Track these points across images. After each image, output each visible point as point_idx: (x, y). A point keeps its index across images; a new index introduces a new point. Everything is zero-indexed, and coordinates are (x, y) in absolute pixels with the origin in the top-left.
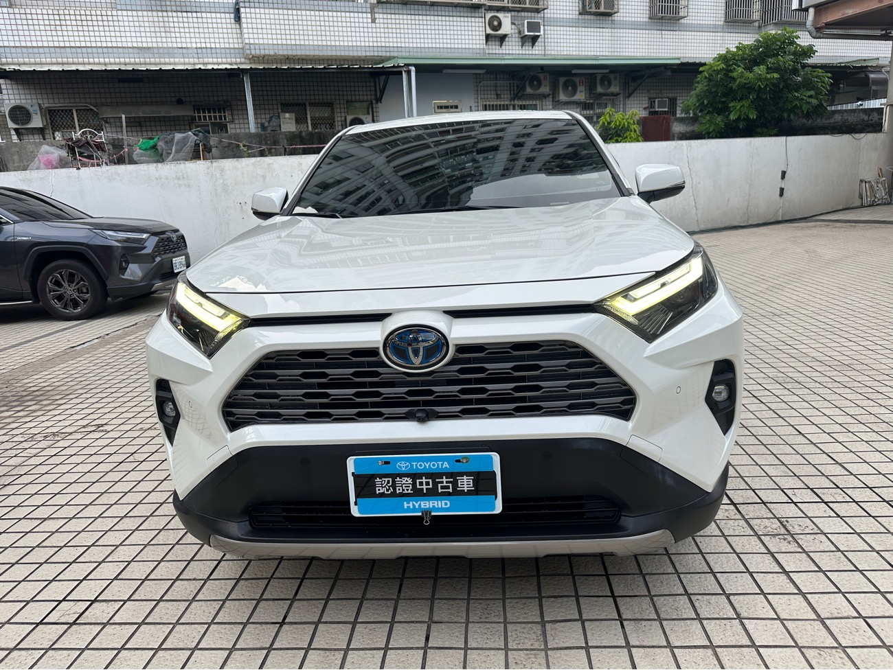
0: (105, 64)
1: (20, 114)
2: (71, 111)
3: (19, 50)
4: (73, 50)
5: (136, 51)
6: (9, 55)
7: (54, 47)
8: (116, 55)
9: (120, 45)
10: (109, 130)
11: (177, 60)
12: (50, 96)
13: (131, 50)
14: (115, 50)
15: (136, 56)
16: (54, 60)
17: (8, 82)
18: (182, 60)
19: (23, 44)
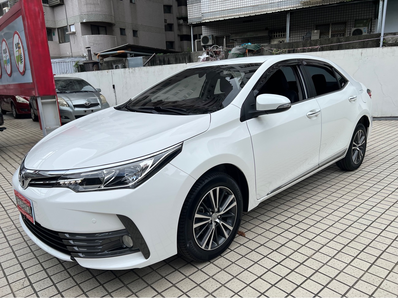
0: (239, 15)
1: (206, 39)
2: (224, 37)
3: (209, 13)
4: (228, 11)
5: (252, 7)
6: (206, 16)
7: (222, 10)
8: (244, 11)
9: (246, 6)
10: (236, 44)
11: (268, 9)
12: (217, 31)
13: (250, 8)
14: (244, 8)
15: (252, 10)
16: (221, 16)
17: (205, 27)
18: (270, 9)
19: (211, 11)
